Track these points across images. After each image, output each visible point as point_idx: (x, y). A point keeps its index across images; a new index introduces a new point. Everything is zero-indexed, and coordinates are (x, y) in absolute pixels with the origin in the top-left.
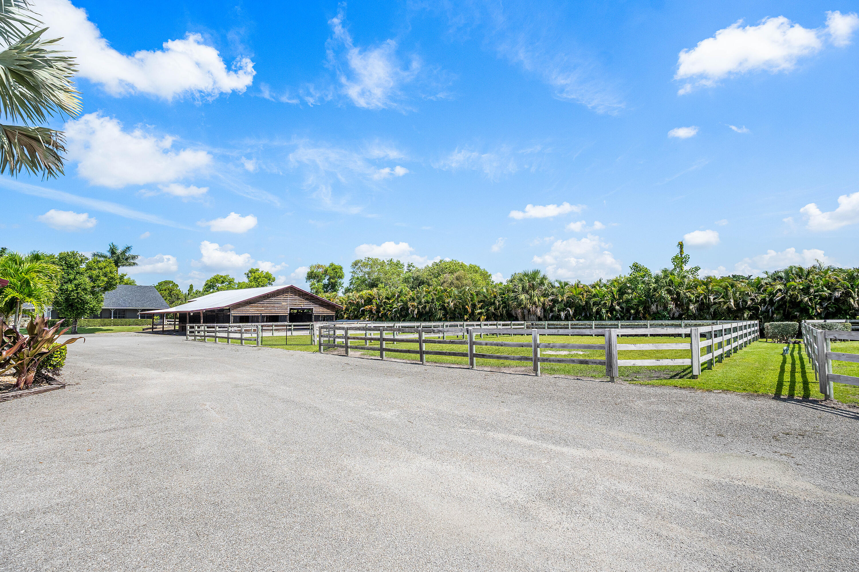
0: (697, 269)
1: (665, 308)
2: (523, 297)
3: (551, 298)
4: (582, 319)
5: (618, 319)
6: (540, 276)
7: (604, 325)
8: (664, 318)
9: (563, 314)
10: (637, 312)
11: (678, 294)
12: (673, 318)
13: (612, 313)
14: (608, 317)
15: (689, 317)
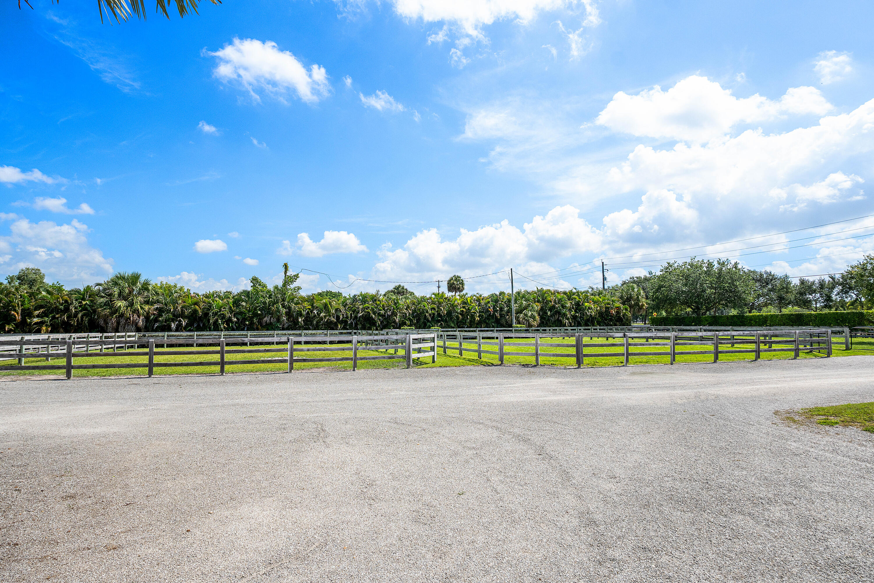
0: (299, 288)
1: (278, 320)
2: (121, 304)
3: (156, 306)
4: (194, 329)
5: (233, 330)
6: (142, 279)
7: (232, 335)
8: (278, 329)
9: (173, 326)
10: (252, 323)
11: (289, 308)
12: (283, 329)
13: (228, 325)
14: (224, 327)
15: (300, 328)
